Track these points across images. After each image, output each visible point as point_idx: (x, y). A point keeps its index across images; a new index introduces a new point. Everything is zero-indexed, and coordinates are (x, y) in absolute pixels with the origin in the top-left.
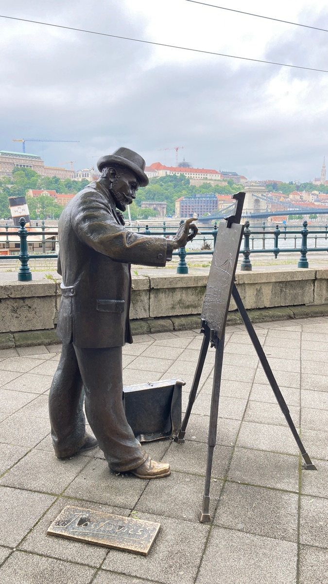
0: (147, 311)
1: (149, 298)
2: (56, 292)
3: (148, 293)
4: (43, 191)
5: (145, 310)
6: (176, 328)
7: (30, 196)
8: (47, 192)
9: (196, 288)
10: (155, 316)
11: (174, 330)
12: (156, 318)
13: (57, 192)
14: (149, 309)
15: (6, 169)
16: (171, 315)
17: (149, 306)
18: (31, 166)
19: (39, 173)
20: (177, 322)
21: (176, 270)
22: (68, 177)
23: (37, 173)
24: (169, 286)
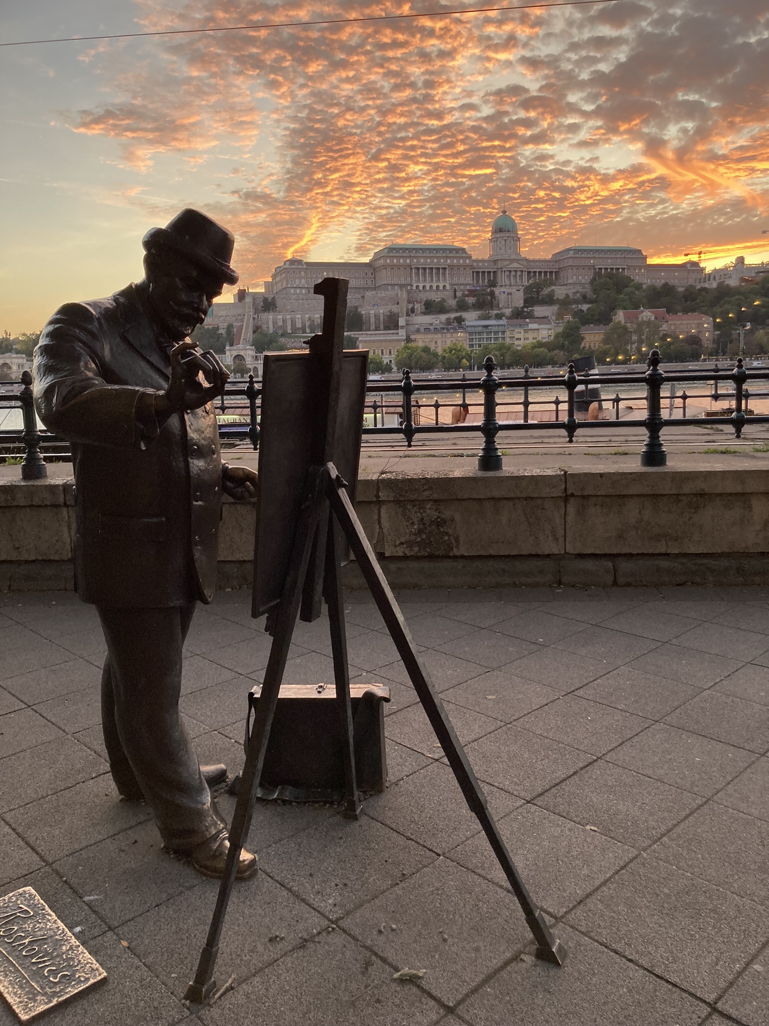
0: (561, 540)
1: (565, 514)
2: (377, 496)
3: (562, 504)
4: (642, 312)
5: (557, 539)
6: (621, 580)
7: (620, 322)
8: (649, 314)
9: (677, 497)
10: (576, 552)
11: (615, 583)
12: (581, 556)
13: (668, 312)
14: (565, 536)
15: (580, 277)
16: (615, 551)
17: (565, 530)
18: (623, 269)
19: (637, 279)
20: (625, 566)
21: (639, 459)
22: (691, 282)
23: (633, 280)
24: (611, 492)
